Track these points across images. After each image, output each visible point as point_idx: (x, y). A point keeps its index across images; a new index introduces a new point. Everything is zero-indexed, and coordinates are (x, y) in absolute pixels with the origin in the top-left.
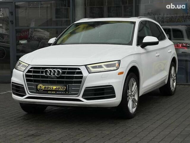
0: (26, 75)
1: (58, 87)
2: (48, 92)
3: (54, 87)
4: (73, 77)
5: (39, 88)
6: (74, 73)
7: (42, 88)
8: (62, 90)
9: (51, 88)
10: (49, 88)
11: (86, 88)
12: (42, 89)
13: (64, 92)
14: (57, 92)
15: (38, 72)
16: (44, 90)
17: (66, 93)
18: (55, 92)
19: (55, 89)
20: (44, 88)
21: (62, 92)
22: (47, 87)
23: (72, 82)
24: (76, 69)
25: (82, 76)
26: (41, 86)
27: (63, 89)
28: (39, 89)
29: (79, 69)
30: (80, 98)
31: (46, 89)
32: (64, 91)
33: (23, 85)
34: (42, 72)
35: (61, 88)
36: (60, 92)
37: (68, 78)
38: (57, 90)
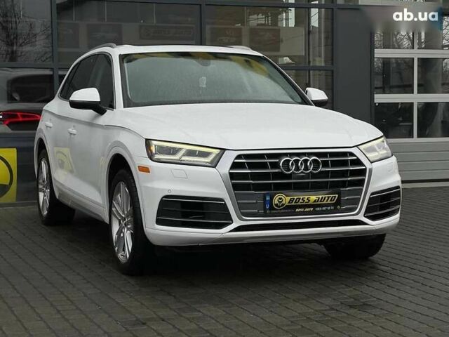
0: (230, 174)
1: (321, 197)
2: (297, 210)
3: (313, 198)
4: (344, 174)
5: (276, 202)
6: (345, 163)
7: (284, 202)
8: (329, 202)
9: (305, 199)
10: (301, 201)
11: (373, 194)
12: (283, 205)
13: (333, 208)
14: (318, 209)
16: (288, 207)
17: (336, 208)
18: (312, 209)
19: (315, 201)
20: (289, 202)
21: (329, 208)
22: (296, 198)
23: (344, 184)
24: (345, 154)
25: (365, 169)
26: (282, 198)
27: (331, 201)
28: (276, 205)
29: (352, 154)
30: (361, 217)
31: (293, 204)
32: (333, 205)
33: (222, 200)
35: (329, 197)
36: (324, 209)
37: (335, 174)
38: (319, 203)
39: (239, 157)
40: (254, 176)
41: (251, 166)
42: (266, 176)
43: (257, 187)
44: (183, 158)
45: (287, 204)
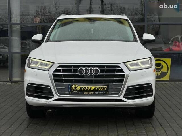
0: (53, 74)
1: (97, 87)
2: (85, 93)
3: (93, 88)
4: (113, 76)
5: (73, 89)
6: (114, 71)
7: (77, 89)
8: (102, 90)
9: (89, 88)
10: (86, 89)
11: (128, 87)
12: (77, 90)
13: (104, 93)
14: (96, 93)
15: (70, 71)
16: (79, 91)
17: (106, 93)
18: (93, 93)
19: (94, 89)
20: (80, 89)
21: (102, 93)
22: (84, 87)
23: (112, 81)
24: (115, 67)
27: (103, 89)
28: (74, 90)
29: (119, 67)
30: (122, 98)
31: (82, 90)
32: (105, 91)
33: (49, 86)
34: (75, 71)
35: (102, 88)
36: (99, 93)
37: (107, 76)
38: (96, 90)
39: (59, 67)
40: (64, 76)
41: (64, 71)
42: (70, 76)
43: (66, 81)
44: (39, 66)
45: (79, 90)
